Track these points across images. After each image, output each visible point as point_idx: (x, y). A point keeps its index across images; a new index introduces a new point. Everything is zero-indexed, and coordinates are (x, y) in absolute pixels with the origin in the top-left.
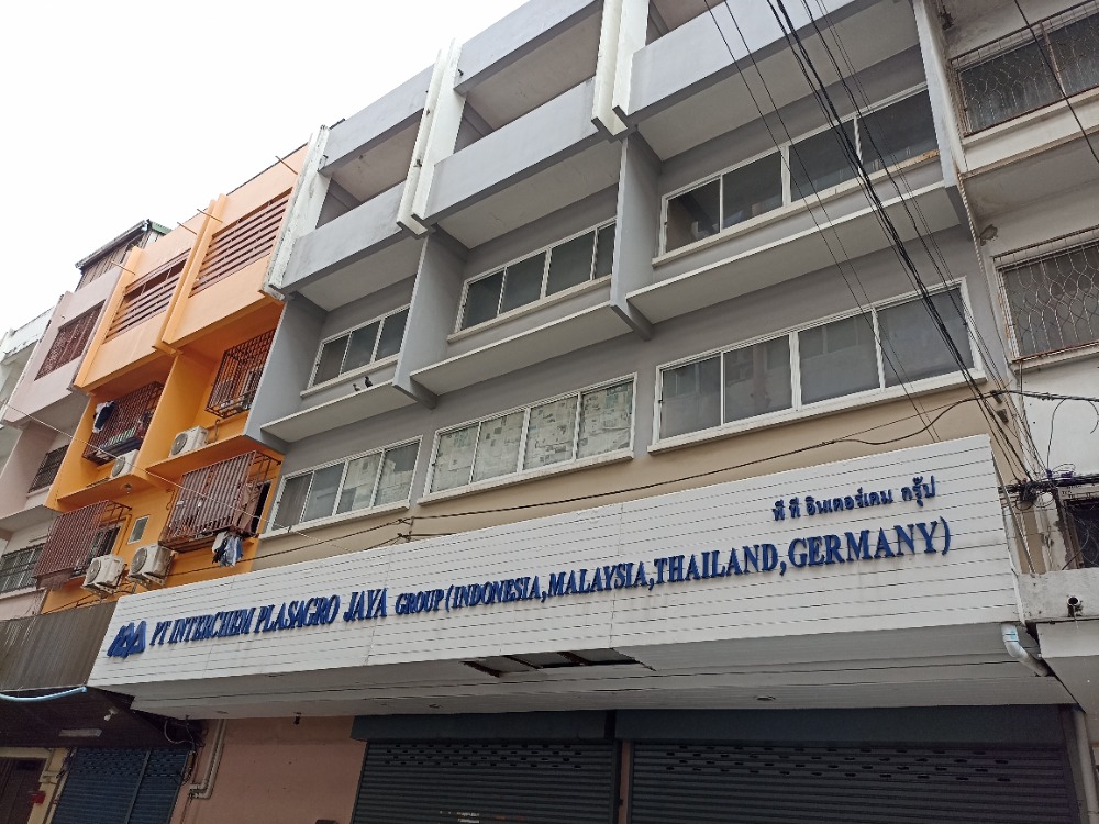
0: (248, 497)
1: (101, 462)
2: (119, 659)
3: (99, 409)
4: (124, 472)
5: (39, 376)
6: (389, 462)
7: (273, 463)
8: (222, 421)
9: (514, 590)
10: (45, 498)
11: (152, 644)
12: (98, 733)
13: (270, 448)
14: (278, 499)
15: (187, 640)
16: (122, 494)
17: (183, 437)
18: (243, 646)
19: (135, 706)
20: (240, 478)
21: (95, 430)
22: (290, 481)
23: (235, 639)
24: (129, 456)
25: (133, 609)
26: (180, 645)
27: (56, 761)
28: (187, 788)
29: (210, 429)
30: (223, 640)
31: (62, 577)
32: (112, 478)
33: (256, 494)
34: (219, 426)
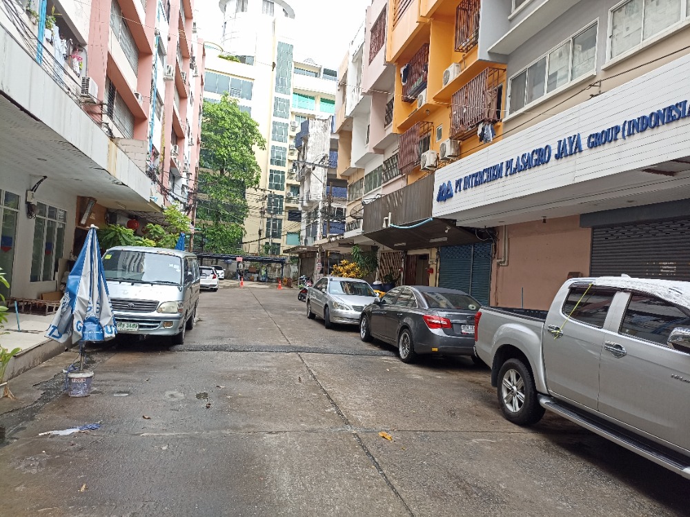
0: (490, 98)
1: (412, 101)
2: (443, 202)
3: (402, 72)
4: (424, 103)
5: (370, 62)
6: (576, 46)
7: (501, 72)
8: (466, 55)
9: (674, 113)
10: (392, 129)
11: (456, 192)
12: (446, 239)
13: (497, 63)
14: (509, 94)
15: (472, 187)
16: (427, 116)
17: (447, 72)
18: (501, 185)
19: (458, 224)
20: (483, 87)
21: (403, 84)
22: (513, 80)
23: (496, 182)
24: (423, 93)
25: (443, 176)
26: (469, 190)
27: (433, 254)
28: (495, 262)
29: (461, 62)
30: (490, 183)
31: (410, 167)
32: (418, 108)
33: (495, 94)
34: (465, 58)
